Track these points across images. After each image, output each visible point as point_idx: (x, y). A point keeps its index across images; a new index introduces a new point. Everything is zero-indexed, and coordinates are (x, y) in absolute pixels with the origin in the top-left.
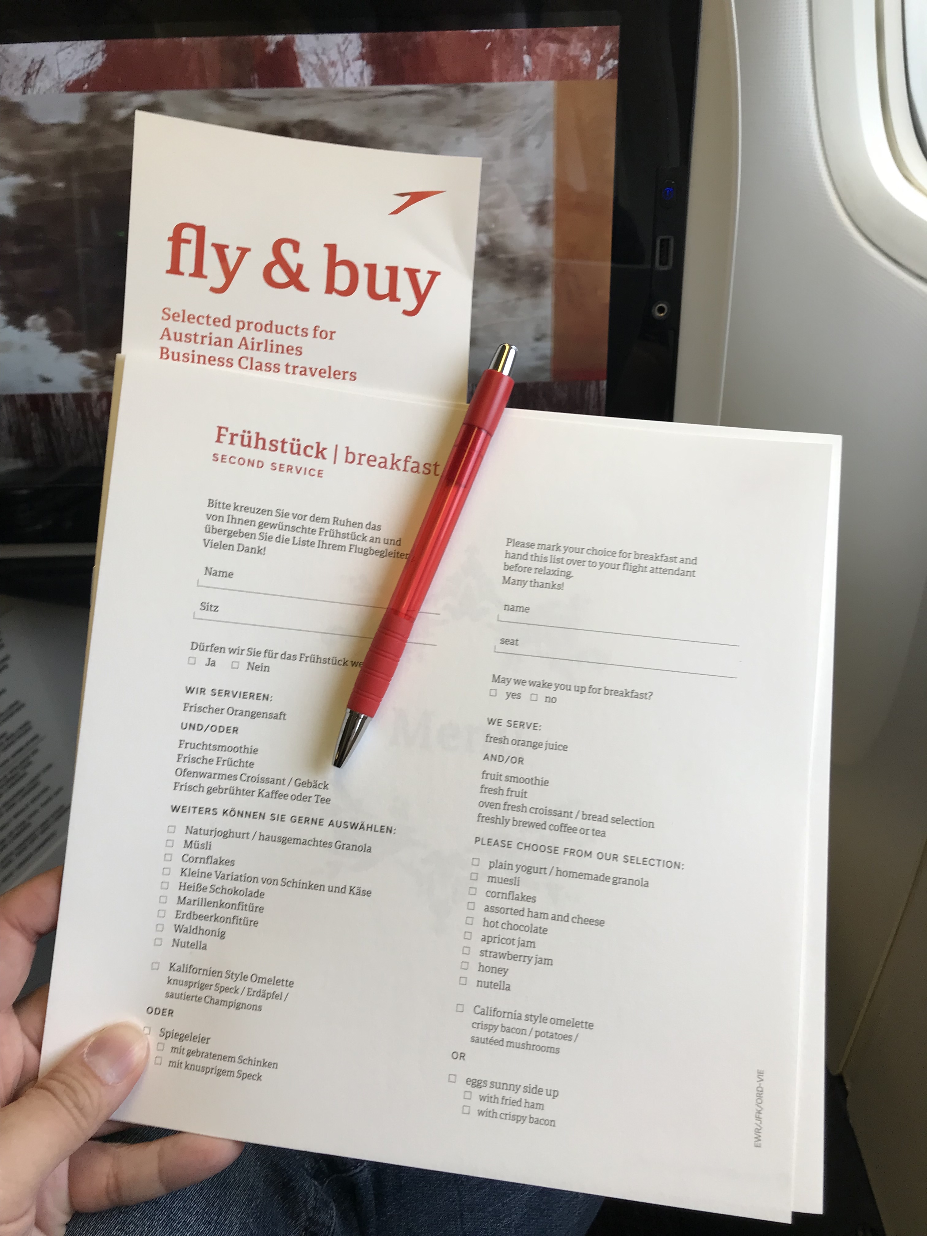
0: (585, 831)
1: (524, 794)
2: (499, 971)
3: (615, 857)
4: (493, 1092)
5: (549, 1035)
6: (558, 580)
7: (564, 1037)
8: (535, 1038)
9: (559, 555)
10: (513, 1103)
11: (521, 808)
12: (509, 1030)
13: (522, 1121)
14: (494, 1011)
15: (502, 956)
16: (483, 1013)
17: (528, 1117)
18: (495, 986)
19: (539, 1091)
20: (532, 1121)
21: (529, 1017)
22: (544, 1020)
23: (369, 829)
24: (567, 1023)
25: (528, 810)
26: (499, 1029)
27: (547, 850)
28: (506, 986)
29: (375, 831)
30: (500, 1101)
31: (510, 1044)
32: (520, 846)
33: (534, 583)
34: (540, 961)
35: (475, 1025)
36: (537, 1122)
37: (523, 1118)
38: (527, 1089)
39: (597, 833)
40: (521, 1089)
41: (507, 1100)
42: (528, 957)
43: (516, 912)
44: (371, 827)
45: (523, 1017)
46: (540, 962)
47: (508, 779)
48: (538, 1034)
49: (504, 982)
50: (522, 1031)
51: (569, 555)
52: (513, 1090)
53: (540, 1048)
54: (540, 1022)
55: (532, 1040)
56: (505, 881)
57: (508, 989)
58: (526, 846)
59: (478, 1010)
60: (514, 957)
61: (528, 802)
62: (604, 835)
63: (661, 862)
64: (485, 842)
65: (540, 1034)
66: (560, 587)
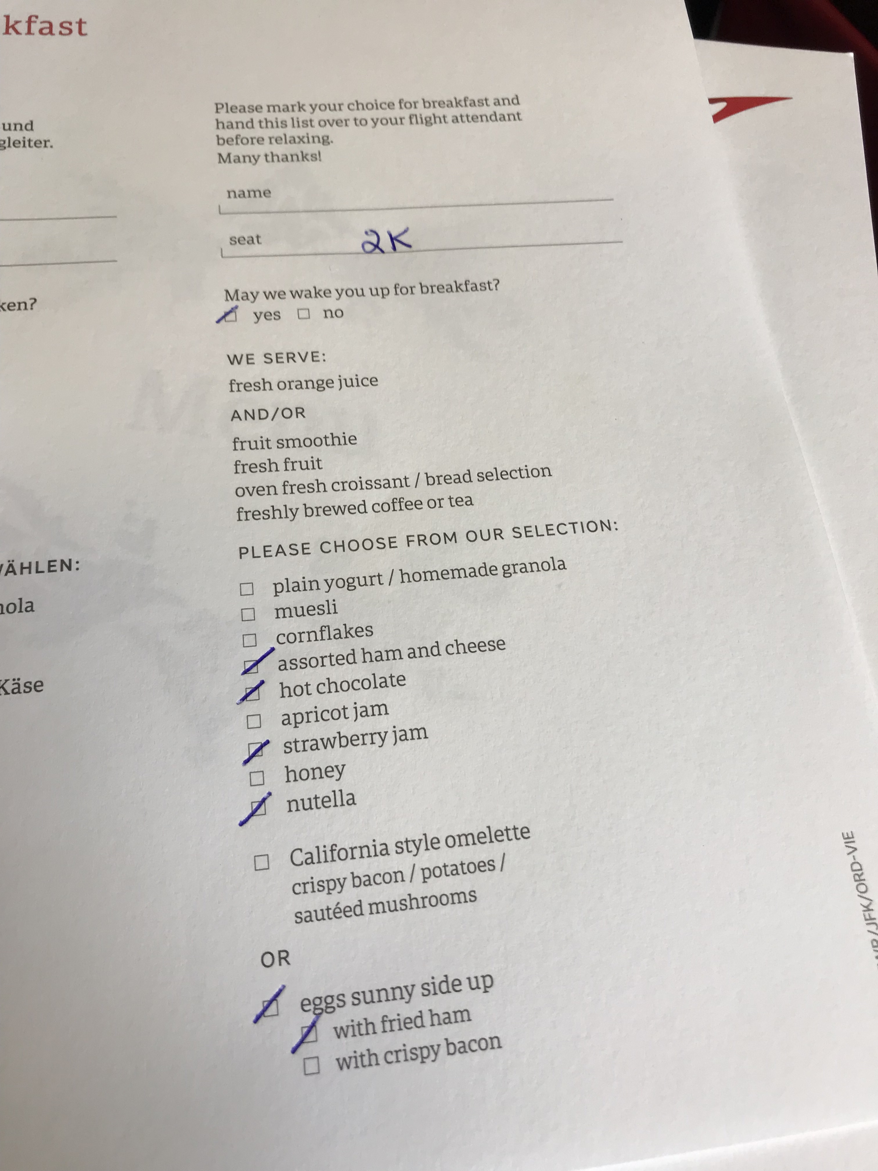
0: (437, 503)
1: (316, 464)
2: (326, 772)
3: (498, 533)
4: (361, 1013)
5: (449, 870)
6: (310, 148)
7: (479, 867)
8: (425, 882)
9: (303, 116)
10: (407, 1023)
11: (317, 487)
12: (369, 881)
13: (432, 1056)
14: (332, 850)
15: (328, 743)
16: (310, 861)
17: (444, 1044)
18: (325, 802)
19: (455, 986)
20: (452, 1050)
21: (402, 847)
22: (433, 844)
23: (26, 571)
24: (479, 839)
25: (329, 487)
26: (349, 883)
27: (376, 544)
28: (346, 798)
29: (37, 572)
30: (379, 1028)
31: (376, 907)
32: (326, 547)
33: (270, 158)
34: (402, 736)
35: (298, 889)
36: (464, 1048)
37: (434, 1049)
38: (428, 989)
39: (456, 502)
40: (418, 991)
41: (391, 1021)
42: (379, 733)
43: (339, 660)
44: (29, 568)
45: (392, 848)
46: (404, 738)
47: (281, 444)
48: (428, 874)
49: (341, 791)
50: (396, 876)
51: (319, 115)
52: (402, 998)
53: (438, 900)
54: (427, 849)
55: (418, 889)
56: (309, 611)
57: (352, 802)
58: (336, 546)
59: (299, 857)
60: (351, 741)
61: (326, 477)
62: (470, 502)
63: (578, 527)
64: (259, 552)
65: (432, 873)
66: (316, 157)
